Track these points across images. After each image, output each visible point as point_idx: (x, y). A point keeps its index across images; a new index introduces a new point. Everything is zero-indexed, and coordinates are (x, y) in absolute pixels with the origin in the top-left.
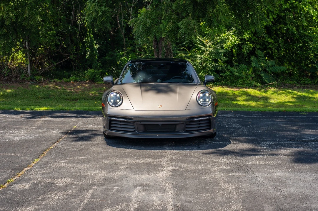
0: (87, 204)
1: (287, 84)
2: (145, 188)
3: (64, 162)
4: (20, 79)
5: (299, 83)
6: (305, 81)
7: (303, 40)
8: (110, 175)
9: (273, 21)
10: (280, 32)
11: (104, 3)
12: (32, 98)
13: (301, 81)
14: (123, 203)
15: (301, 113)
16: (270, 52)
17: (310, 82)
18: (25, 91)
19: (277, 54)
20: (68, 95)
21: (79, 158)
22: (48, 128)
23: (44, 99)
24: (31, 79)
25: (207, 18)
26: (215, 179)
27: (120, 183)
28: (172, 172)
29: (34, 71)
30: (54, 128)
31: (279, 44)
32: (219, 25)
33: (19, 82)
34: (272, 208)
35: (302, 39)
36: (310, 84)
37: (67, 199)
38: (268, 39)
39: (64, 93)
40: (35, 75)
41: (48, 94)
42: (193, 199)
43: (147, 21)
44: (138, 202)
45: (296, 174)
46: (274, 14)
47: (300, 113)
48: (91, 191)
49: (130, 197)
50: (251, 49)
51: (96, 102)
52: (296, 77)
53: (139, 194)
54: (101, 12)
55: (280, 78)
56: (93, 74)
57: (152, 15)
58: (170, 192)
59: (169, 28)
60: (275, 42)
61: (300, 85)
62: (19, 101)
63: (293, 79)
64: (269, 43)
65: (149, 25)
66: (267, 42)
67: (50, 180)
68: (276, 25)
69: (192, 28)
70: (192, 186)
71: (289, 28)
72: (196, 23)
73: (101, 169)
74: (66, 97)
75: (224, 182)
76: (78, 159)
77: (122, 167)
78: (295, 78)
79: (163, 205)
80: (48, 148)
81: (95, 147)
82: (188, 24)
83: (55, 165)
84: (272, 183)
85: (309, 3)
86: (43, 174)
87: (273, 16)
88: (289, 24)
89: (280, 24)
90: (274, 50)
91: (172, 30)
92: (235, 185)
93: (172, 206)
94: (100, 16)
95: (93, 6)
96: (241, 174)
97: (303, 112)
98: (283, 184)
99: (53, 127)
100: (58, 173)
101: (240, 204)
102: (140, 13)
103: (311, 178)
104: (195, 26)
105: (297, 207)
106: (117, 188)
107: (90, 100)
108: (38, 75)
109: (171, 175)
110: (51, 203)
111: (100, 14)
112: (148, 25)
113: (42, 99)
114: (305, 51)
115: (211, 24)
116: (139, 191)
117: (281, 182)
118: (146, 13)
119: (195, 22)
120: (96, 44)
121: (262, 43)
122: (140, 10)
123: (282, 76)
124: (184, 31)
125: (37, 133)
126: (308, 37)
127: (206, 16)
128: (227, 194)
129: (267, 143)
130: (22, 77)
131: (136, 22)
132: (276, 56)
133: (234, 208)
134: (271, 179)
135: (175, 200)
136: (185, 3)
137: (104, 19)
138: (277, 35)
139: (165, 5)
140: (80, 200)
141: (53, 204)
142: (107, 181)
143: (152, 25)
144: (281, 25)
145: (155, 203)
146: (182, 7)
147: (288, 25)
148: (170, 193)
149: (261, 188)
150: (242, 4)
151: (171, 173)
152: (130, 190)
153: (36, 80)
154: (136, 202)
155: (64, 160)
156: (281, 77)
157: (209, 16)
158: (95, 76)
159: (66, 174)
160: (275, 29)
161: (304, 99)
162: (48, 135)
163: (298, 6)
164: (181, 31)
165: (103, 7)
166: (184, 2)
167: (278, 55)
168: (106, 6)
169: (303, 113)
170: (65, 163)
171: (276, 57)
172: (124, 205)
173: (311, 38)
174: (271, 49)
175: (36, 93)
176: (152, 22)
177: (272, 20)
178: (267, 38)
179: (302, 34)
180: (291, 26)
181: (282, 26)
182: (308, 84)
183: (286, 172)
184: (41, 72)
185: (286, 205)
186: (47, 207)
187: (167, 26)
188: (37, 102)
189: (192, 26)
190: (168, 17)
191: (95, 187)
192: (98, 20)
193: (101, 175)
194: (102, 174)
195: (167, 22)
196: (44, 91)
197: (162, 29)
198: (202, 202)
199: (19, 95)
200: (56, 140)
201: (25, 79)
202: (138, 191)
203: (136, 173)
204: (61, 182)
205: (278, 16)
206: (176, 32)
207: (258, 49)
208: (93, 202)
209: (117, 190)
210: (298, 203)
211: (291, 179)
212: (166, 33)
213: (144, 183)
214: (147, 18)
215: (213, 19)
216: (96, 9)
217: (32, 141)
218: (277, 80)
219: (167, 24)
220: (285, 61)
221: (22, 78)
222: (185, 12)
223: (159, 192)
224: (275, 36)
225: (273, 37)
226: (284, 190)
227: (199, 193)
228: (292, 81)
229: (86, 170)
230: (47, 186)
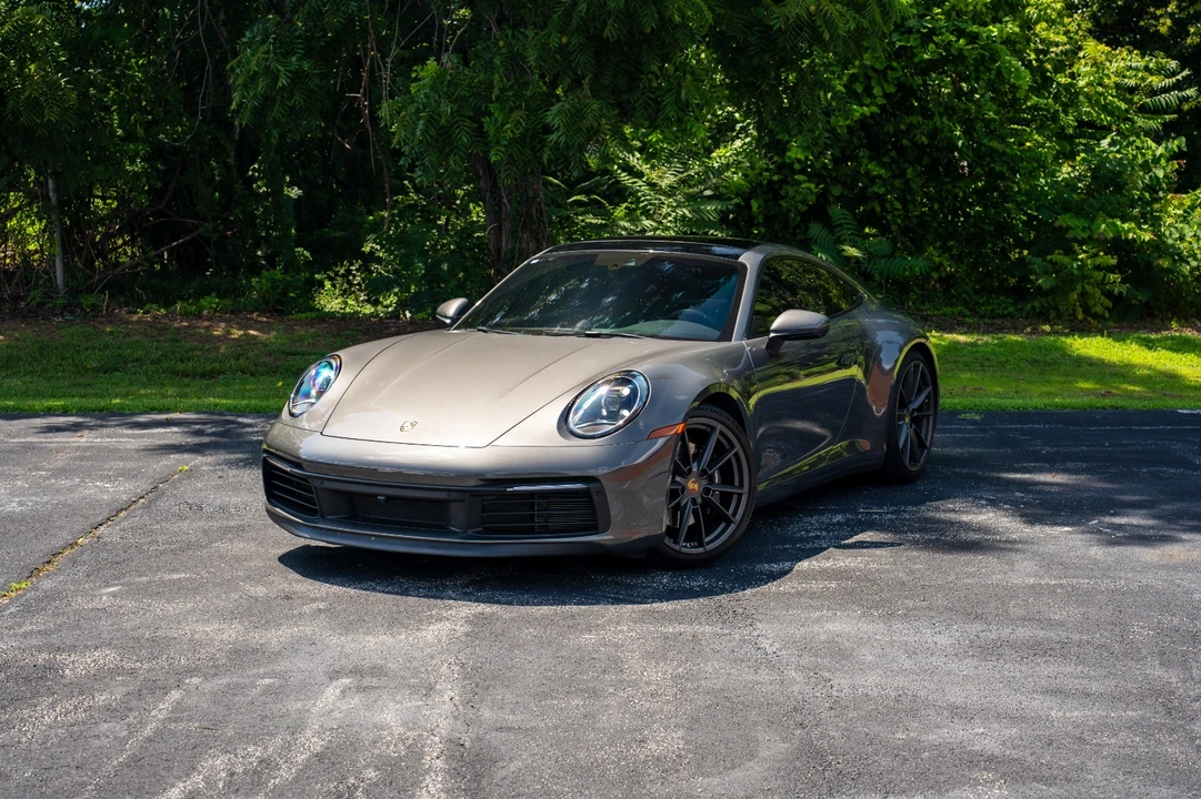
0: (149, 740)
1: (934, 316)
2: (367, 682)
3: (110, 594)
4: (28, 304)
5: (974, 312)
6: (995, 307)
7: (987, 169)
8: (256, 638)
9: (885, 105)
10: (908, 140)
11: (300, 43)
12: (63, 371)
13: (983, 305)
14: (275, 737)
15: (963, 416)
16: (878, 209)
17: (1011, 309)
18: (41, 348)
19: (899, 216)
20: (188, 360)
21: (167, 577)
22: (88, 474)
23: (106, 372)
24: (64, 307)
25: (644, 93)
26: (616, 645)
27: (283, 665)
28: (471, 623)
29: (77, 279)
30: (111, 473)
31: (907, 183)
32: (685, 119)
33: (23, 317)
34: (788, 745)
35: (985, 163)
36: (1012, 317)
37: (84, 723)
38: (869, 167)
39: (173, 353)
40: (82, 291)
41: (120, 355)
42: (519, 717)
43: (439, 106)
44: (328, 733)
45: (897, 626)
46: (887, 81)
47: (960, 414)
48: (175, 695)
49: (307, 715)
50: (812, 200)
51: (280, 384)
52: (966, 292)
53: (338, 704)
54: (287, 77)
55: (913, 296)
56: (278, 286)
57: (457, 85)
58: (449, 694)
59: (512, 132)
60: (894, 176)
61: (976, 320)
62: (17, 382)
63: (954, 300)
64: (872, 180)
65: (448, 122)
66: (867, 173)
67: (42, 658)
68: (895, 116)
69: (592, 127)
70: (528, 672)
71: (939, 127)
72: (605, 111)
73: (232, 615)
74: (181, 367)
75: (642, 658)
76: (162, 583)
77: (306, 609)
78: (963, 296)
79: (410, 742)
80: (71, 546)
81: (231, 541)
82: (577, 115)
83: (80, 602)
84: (806, 660)
85: (1002, 43)
86: (25, 635)
87: (883, 88)
88: (941, 116)
89: (908, 115)
90: (892, 202)
91: (523, 136)
92: (679, 666)
93: (441, 745)
94: (284, 87)
95: (260, 55)
96: (708, 629)
97: (970, 410)
98: (844, 662)
99: (110, 470)
100: (79, 632)
101: (680, 733)
102: (416, 79)
103: (943, 640)
104: (604, 121)
105: (871, 743)
106: (267, 681)
107: (262, 375)
108: (90, 290)
109: (467, 635)
110: (24, 739)
111: (282, 81)
112: (443, 122)
113: (98, 371)
114: (995, 205)
115: (657, 113)
116: (343, 692)
117: (839, 653)
118: (438, 79)
119: (601, 109)
120: (291, 185)
121: (849, 181)
122: (417, 70)
123: (917, 290)
124: (563, 139)
125: (45, 491)
126: (1005, 158)
127: (639, 86)
128: (641, 700)
129: (824, 518)
130: (34, 298)
131: (404, 107)
132: (899, 221)
133: (654, 747)
134: (806, 646)
135: (459, 723)
136: (568, 43)
137: (298, 98)
138: (900, 150)
139: (504, 51)
140: (129, 725)
141: (31, 743)
142: (242, 655)
143: (457, 121)
144: (910, 118)
145: (385, 733)
146: (558, 57)
147: (937, 119)
148: (446, 698)
149: (764, 675)
150: (762, 48)
151: (468, 629)
152: (308, 689)
153: (82, 309)
154: (319, 734)
155: (113, 585)
156: (914, 292)
157: (651, 87)
158: (285, 293)
159: (105, 635)
160: (892, 132)
161: (982, 366)
162: (84, 498)
163: (966, 53)
164: (553, 137)
165: (294, 59)
166: (564, 40)
167: (903, 221)
168: (303, 55)
169: (969, 416)
170: (114, 595)
171: (899, 226)
172: (278, 740)
173: (1014, 162)
174: (881, 199)
175: (78, 352)
176: (457, 111)
177: (881, 101)
178: (865, 161)
179: (983, 149)
180: (945, 119)
181: (915, 119)
182: (1003, 317)
183: (863, 619)
184: (101, 280)
185: (837, 734)
186: (8, 753)
187: (508, 123)
188: (79, 385)
189: (589, 121)
190: (511, 93)
191: (195, 680)
192: (278, 102)
193: (225, 636)
194: (231, 633)
195: (508, 109)
196: (106, 347)
197: (492, 132)
198: (549, 729)
199: (19, 359)
200: (106, 515)
201: (45, 304)
202: (338, 692)
203: (347, 628)
204: (77, 665)
205: (901, 86)
206: (539, 143)
207: (838, 199)
208: (173, 733)
209: (268, 691)
210: (876, 729)
211: (875, 644)
212: (505, 146)
213: (367, 664)
214: (439, 97)
215: (664, 95)
216: (269, 67)
217: (23, 520)
218: (903, 304)
219: (509, 117)
220: (930, 238)
221: (34, 303)
222: (570, 73)
223: (410, 694)
224: (893, 154)
225: (886, 160)
226: (842, 683)
227: (546, 695)
228: (952, 305)
229: (178, 620)
230: (27, 680)
